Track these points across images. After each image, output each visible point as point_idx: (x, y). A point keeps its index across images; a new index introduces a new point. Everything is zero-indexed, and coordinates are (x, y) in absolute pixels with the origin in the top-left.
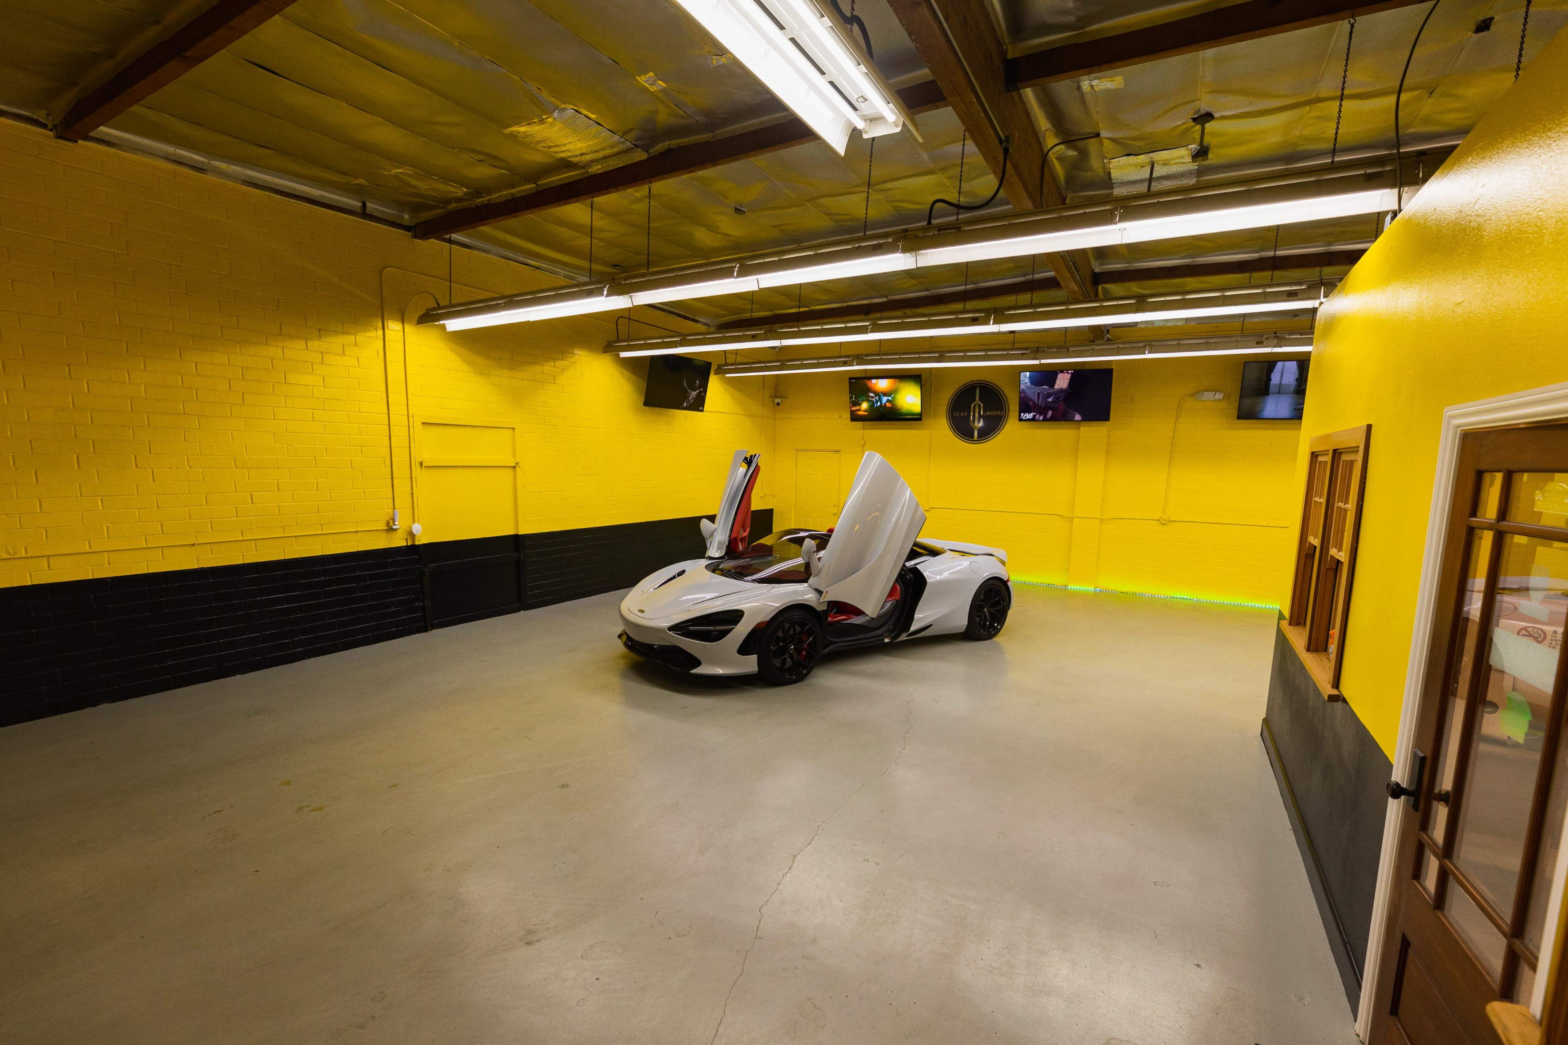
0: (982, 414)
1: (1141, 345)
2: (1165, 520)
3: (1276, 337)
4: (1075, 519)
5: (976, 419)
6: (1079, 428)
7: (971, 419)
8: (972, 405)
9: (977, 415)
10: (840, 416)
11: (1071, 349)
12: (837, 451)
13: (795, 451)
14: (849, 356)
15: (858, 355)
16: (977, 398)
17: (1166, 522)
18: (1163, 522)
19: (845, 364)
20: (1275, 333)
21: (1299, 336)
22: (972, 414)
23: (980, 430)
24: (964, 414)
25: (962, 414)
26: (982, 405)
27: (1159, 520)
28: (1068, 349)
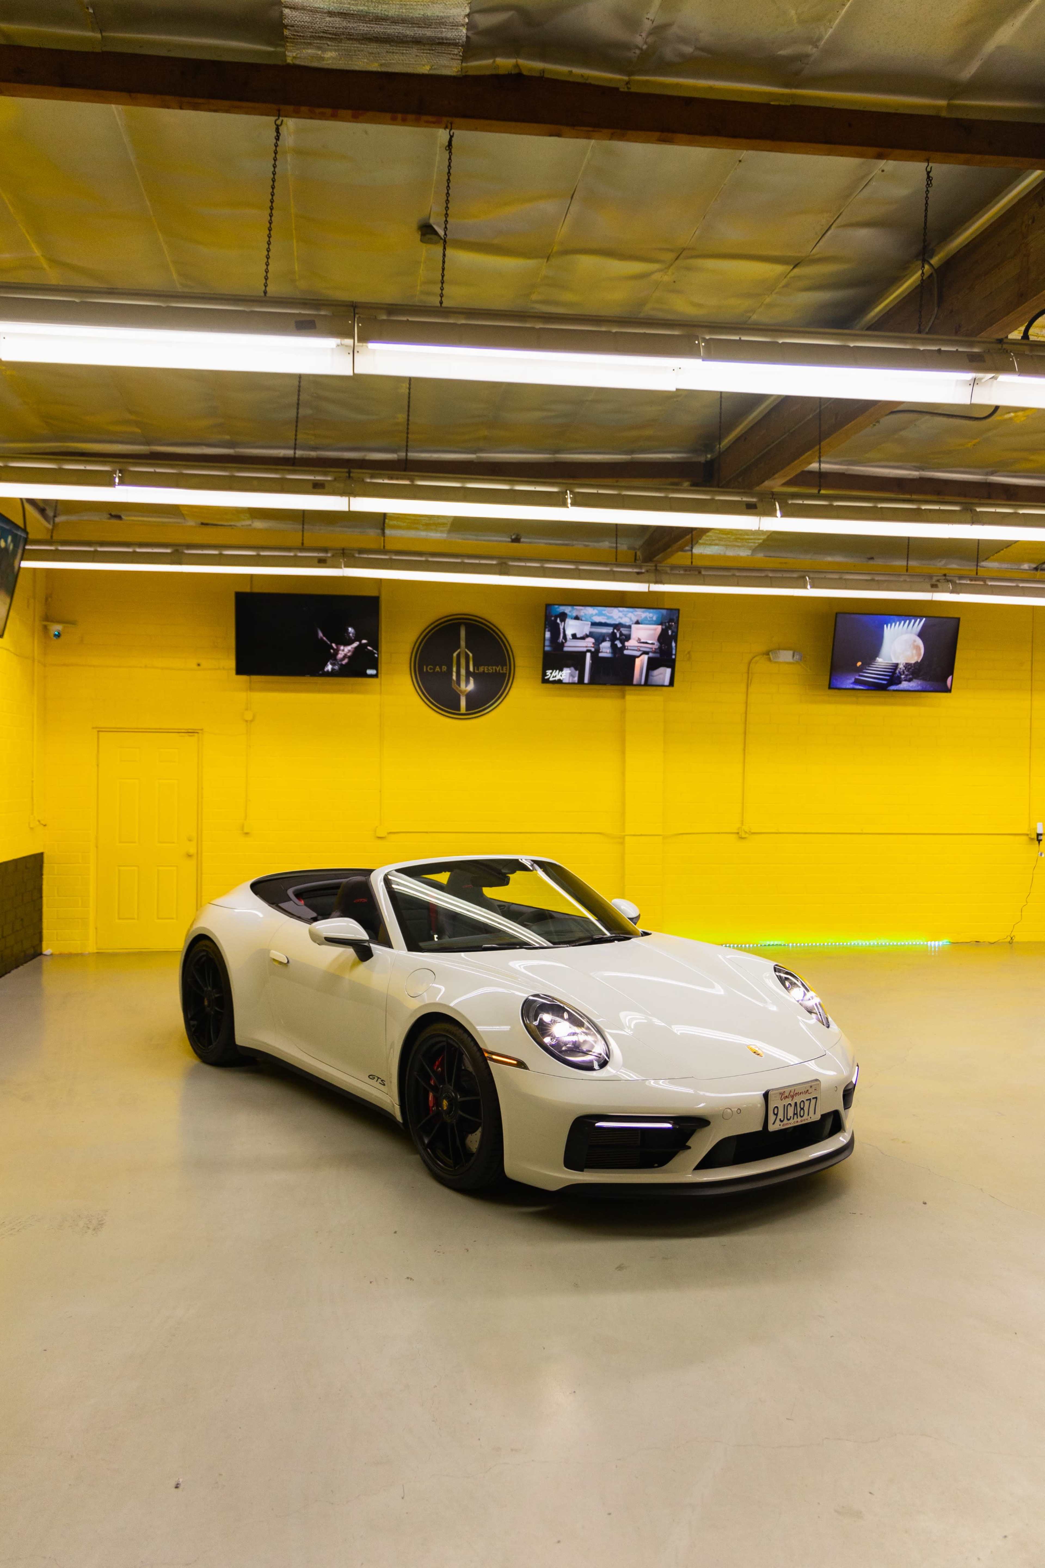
0: (471, 669)
2: (746, 832)
4: (626, 837)
5: (463, 678)
6: (623, 697)
7: (454, 677)
8: (455, 655)
9: (463, 672)
10: (199, 665)
12: (191, 732)
13: (95, 731)
16: (463, 643)
17: (747, 836)
18: (744, 836)
20: (945, 575)
21: (968, 582)
22: (454, 669)
23: (469, 696)
24: (441, 668)
25: (438, 669)
26: (471, 655)
27: (738, 833)
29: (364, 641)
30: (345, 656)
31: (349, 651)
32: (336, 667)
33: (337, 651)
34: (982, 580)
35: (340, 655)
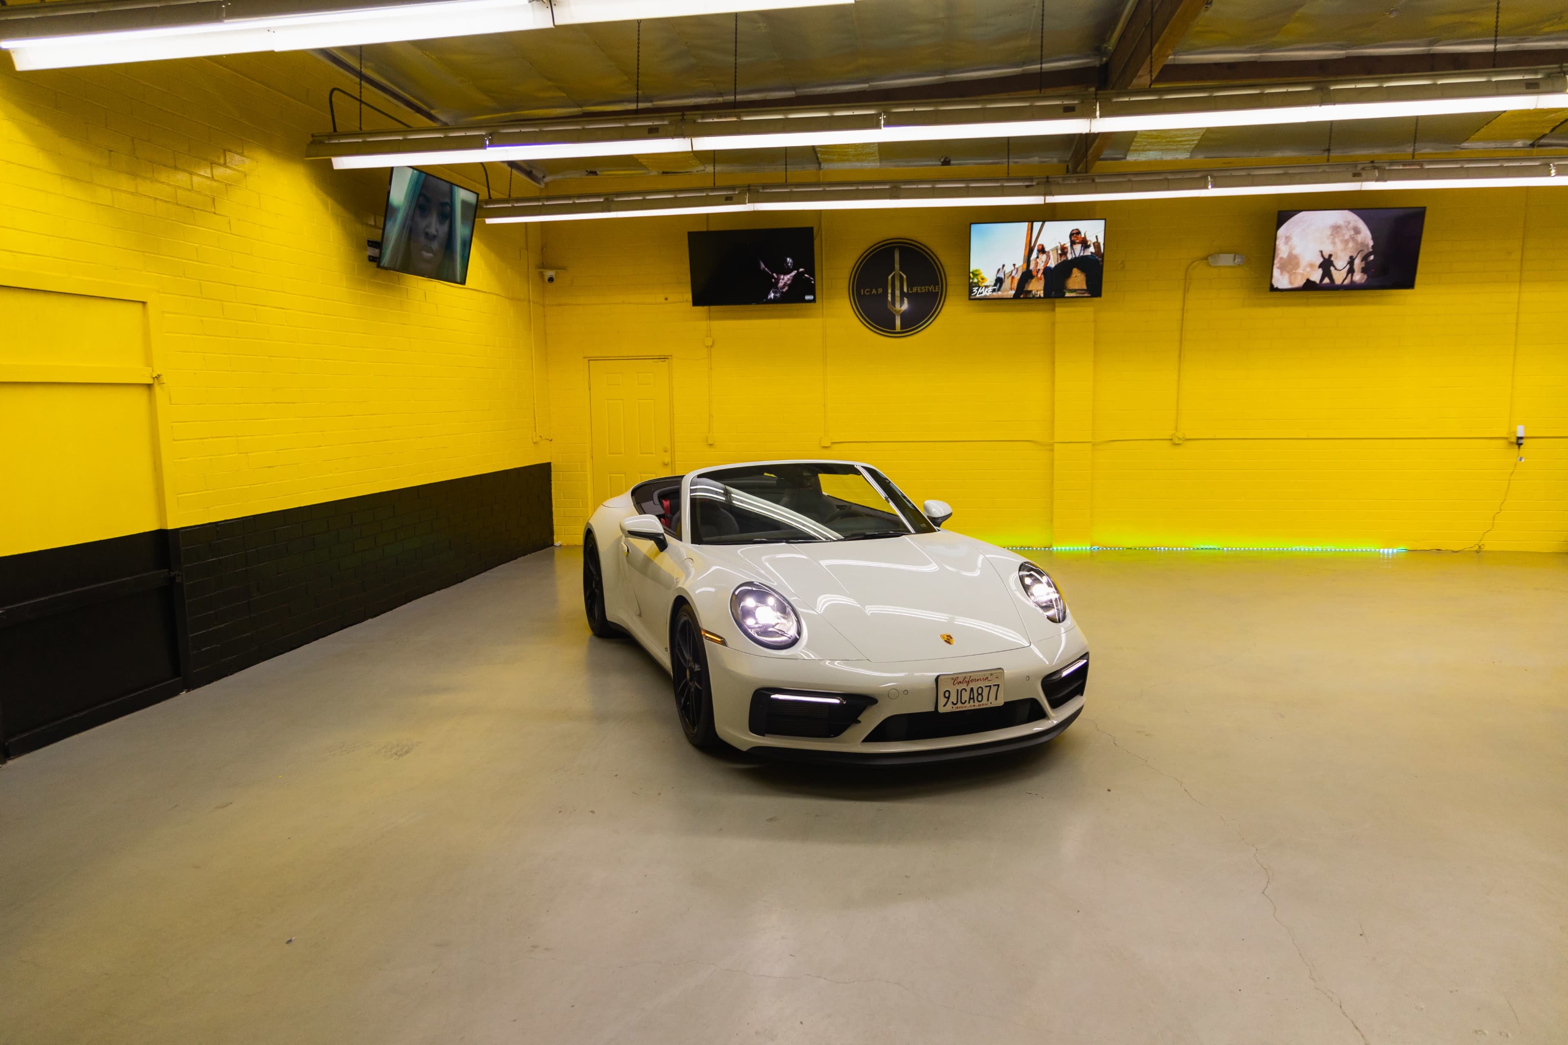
0: (905, 290)
1: (1197, 175)
2: (1179, 439)
3: (1375, 168)
4: (1055, 445)
5: (898, 299)
6: (1054, 310)
7: (890, 299)
8: (890, 277)
9: (898, 293)
10: (666, 299)
11: (1097, 181)
12: (664, 358)
13: (586, 360)
14: (733, 188)
15: (749, 186)
16: (897, 266)
17: (1180, 442)
18: (1177, 442)
19: (729, 200)
20: (1372, 162)
21: (1401, 167)
22: (890, 291)
23: (903, 315)
24: (877, 291)
25: (874, 291)
26: (905, 277)
27: (1171, 440)
28: (1093, 180)
29: (801, 270)
30: (785, 284)
31: (789, 279)
32: (778, 295)
33: (778, 280)
34: (1418, 165)
35: (781, 284)
